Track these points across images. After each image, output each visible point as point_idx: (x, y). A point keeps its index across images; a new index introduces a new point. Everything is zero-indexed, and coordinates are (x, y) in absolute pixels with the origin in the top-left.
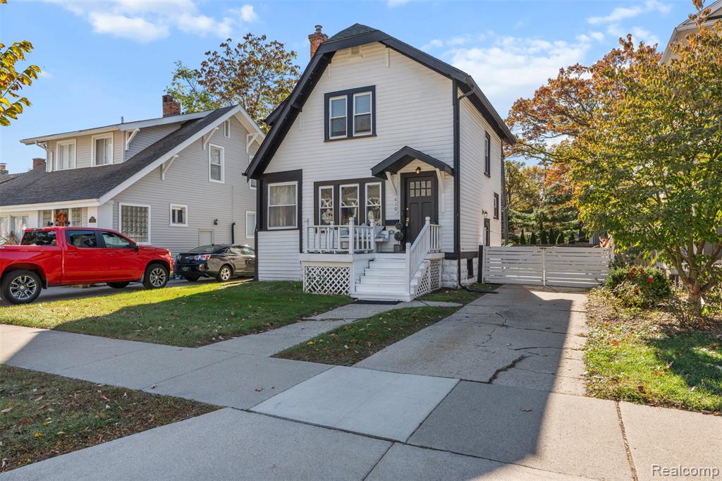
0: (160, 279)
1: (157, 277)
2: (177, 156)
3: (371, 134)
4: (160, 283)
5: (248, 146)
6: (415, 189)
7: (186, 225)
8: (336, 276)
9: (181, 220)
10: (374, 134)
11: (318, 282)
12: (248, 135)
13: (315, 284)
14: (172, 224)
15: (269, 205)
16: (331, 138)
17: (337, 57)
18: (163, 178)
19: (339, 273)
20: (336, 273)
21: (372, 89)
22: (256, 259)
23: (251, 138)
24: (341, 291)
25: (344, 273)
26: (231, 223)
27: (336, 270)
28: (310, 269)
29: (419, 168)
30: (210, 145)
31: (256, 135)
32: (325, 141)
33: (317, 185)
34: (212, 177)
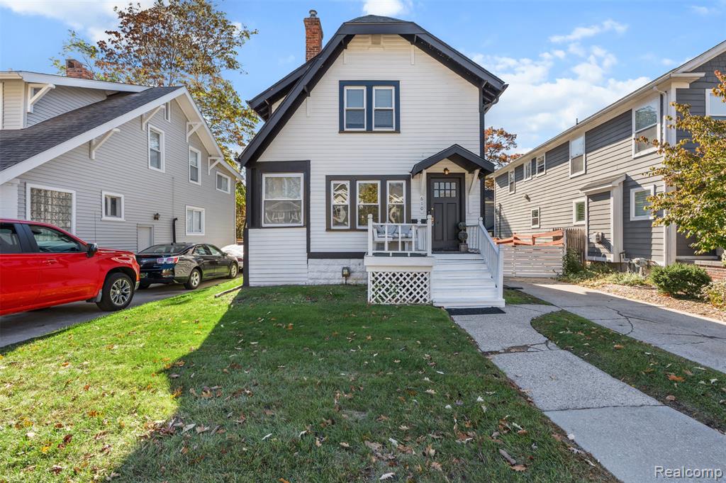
0: (123, 294)
1: (118, 292)
2: (118, 130)
3: (394, 130)
4: (124, 300)
5: (188, 135)
6: (439, 190)
7: (122, 219)
8: (411, 283)
9: (114, 213)
10: (398, 131)
11: (387, 290)
12: (188, 123)
13: (383, 293)
14: (104, 218)
15: (264, 198)
16: (346, 129)
17: (354, 44)
18: (94, 157)
19: (415, 279)
20: (411, 279)
21: (396, 84)
22: (246, 259)
23: (191, 127)
24: (418, 300)
25: (422, 279)
26: (171, 217)
27: (412, 276)
28: (377, 275)
29: (446, 169)
30: (149, 126)
31: (199, 124)
32: (340, 132)
33: (329, 179)
34: (151, 165)
